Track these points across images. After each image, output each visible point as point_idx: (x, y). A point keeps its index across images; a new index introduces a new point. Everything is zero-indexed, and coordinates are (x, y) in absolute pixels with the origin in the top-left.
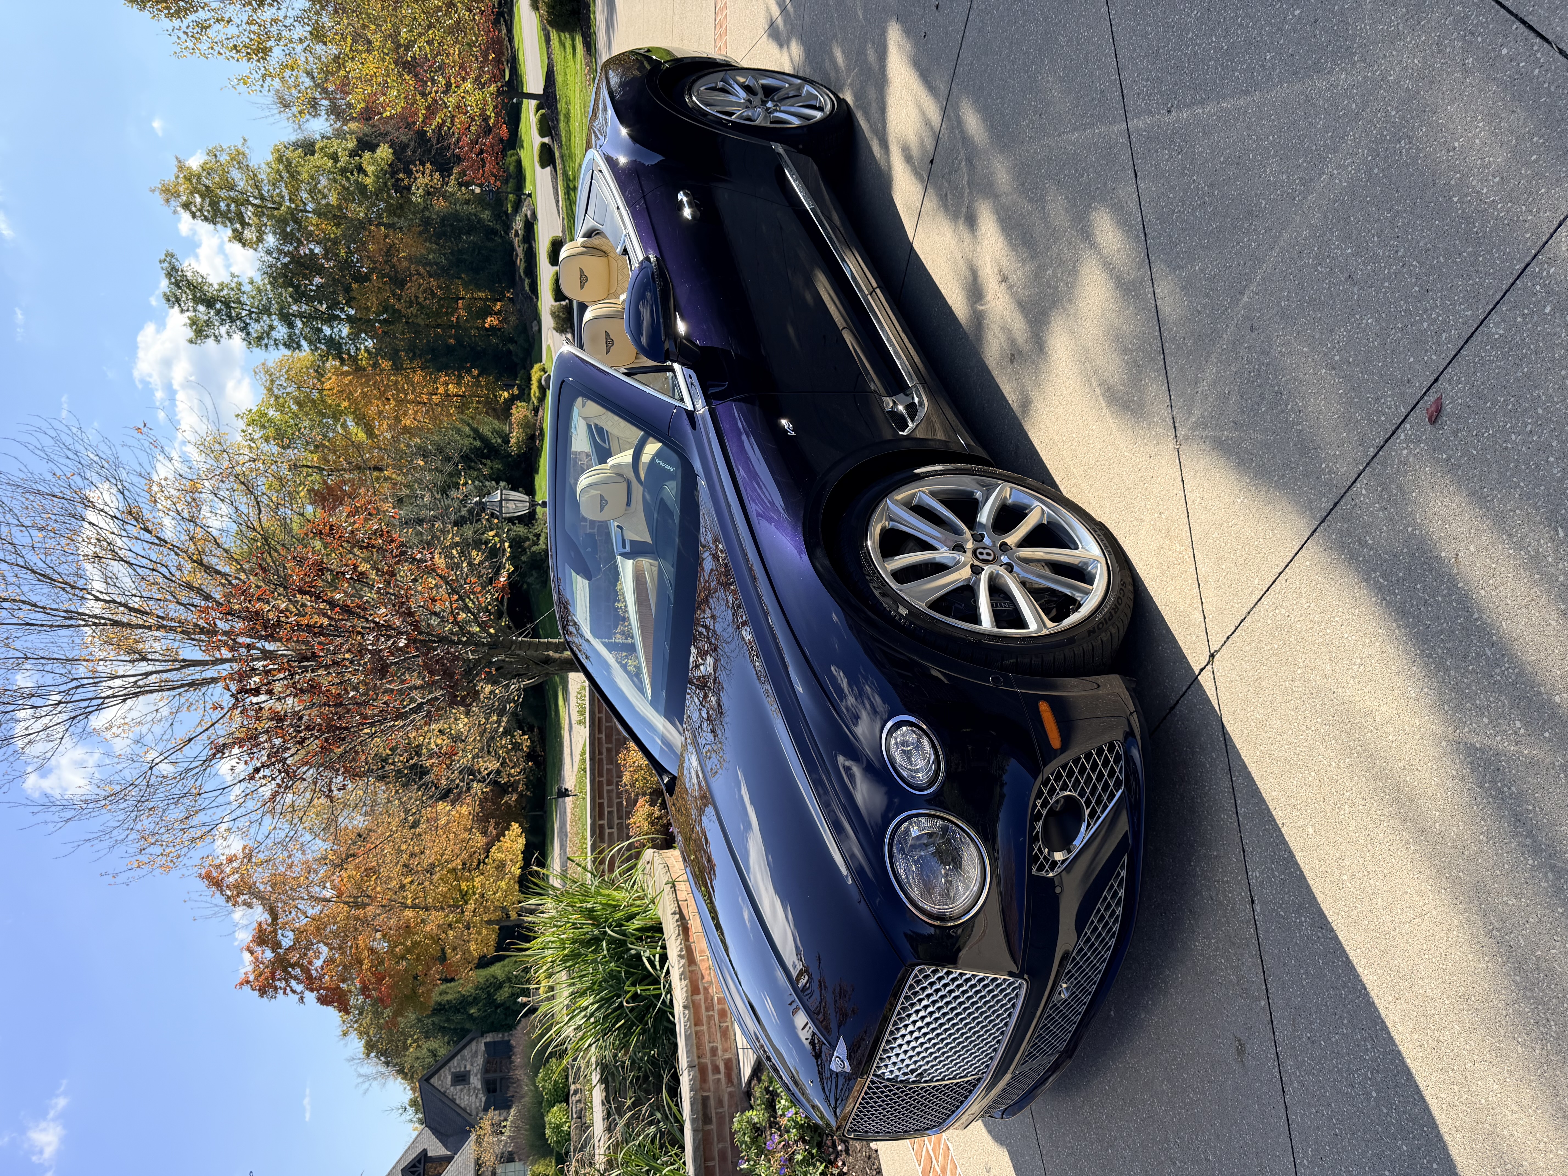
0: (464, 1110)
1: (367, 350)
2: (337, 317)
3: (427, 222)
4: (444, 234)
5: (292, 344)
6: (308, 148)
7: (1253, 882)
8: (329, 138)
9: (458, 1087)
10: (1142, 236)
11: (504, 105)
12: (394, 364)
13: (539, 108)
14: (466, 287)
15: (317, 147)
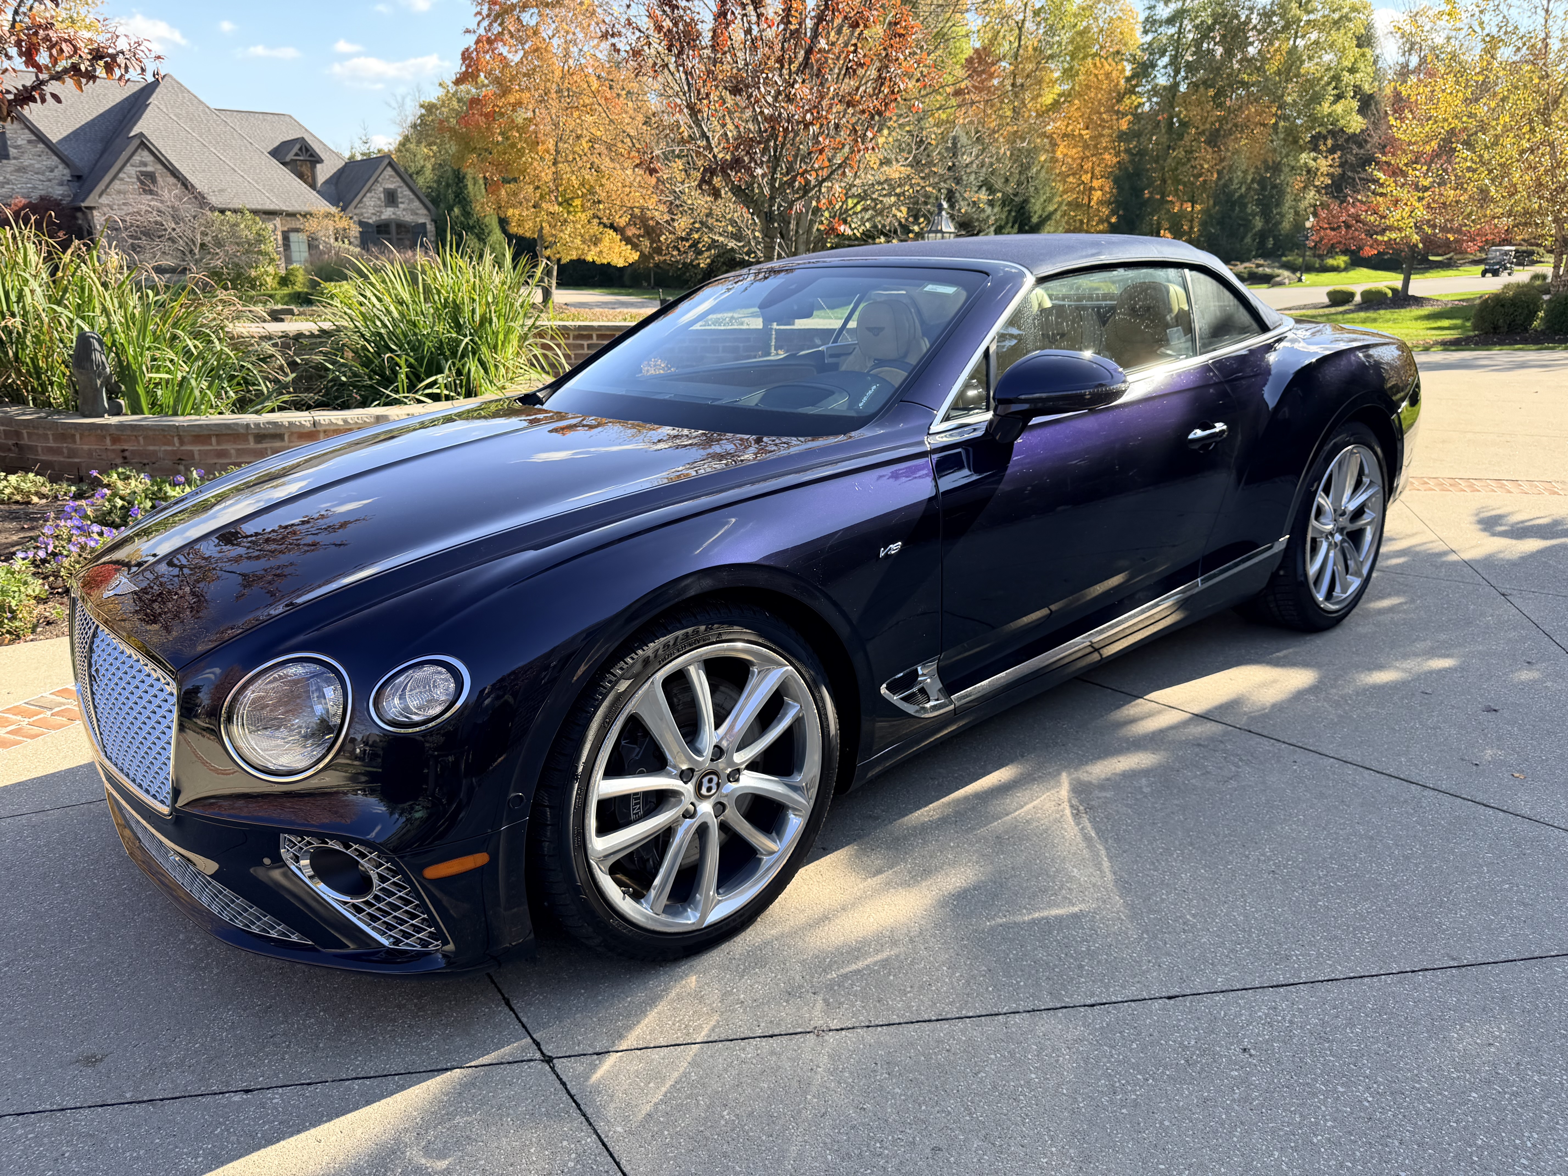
0: (360, 201)
1: (1141, 105)
2: (1177, 72)
3: (1276, 168)
4: (1263, 188)
5: (1150, 24)
6: (1365, 41)
7: (269, 1094)
8: (1375, 62)
9: (382, 196)
10: (1092, 1001)
11: (1397, 252)
12: (1125, 133)
13: (1394, 291)
14: (1206, 212)
15: (1366, 50)
